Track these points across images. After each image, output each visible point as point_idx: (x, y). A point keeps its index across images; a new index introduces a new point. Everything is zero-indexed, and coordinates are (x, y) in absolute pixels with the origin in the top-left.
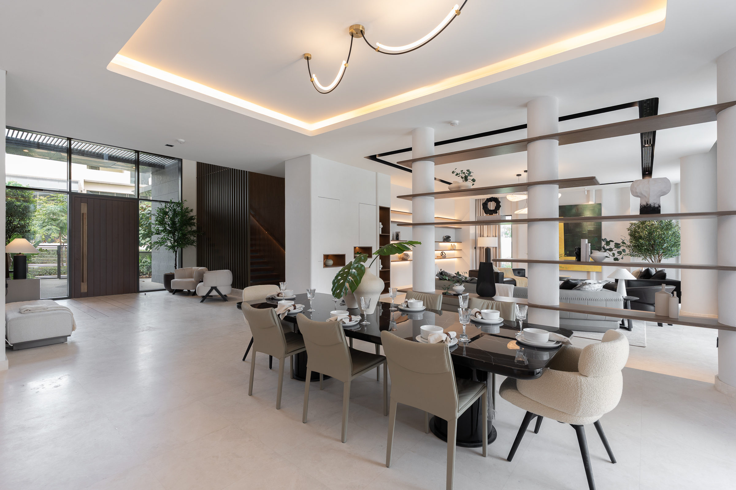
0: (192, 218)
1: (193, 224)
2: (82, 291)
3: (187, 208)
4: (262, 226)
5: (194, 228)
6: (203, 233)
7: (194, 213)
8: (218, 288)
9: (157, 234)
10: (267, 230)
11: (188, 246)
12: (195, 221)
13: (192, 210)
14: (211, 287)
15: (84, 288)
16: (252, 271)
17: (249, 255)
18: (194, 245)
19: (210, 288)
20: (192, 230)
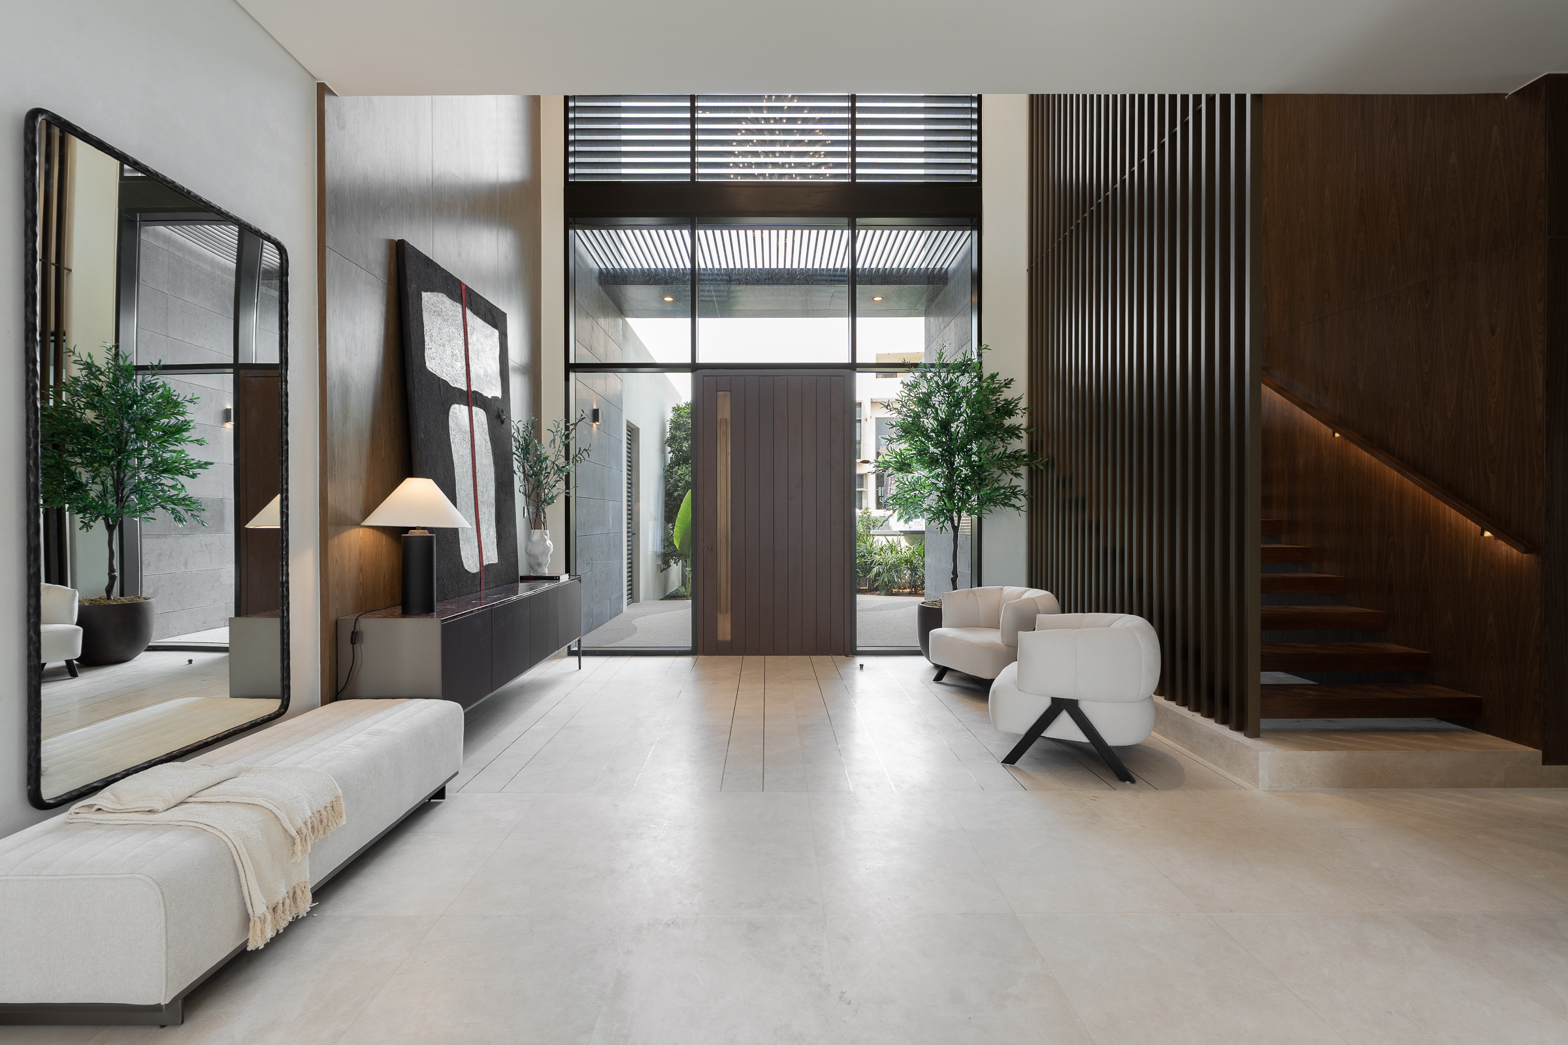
0: (1008, 410)
1: (1013, 432)
2: (720, 637)
3: (993, 377)
4: (1305, 407)
5: (1020, 445)
6: (1047, 462)
7: (1019, 391)
8: (1084, 707)
9: (900, 469)
10: (1335, 424)
11: (992, 508)
12: (1020, 420)
13: (1008, 383)
14: (1054, 700)
15: (724, 629)
16: (1268, 623)
17: (1254, 545)
18: (1013, 506)
19: (1047, 703)
20: (1008, 452)
